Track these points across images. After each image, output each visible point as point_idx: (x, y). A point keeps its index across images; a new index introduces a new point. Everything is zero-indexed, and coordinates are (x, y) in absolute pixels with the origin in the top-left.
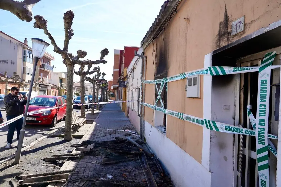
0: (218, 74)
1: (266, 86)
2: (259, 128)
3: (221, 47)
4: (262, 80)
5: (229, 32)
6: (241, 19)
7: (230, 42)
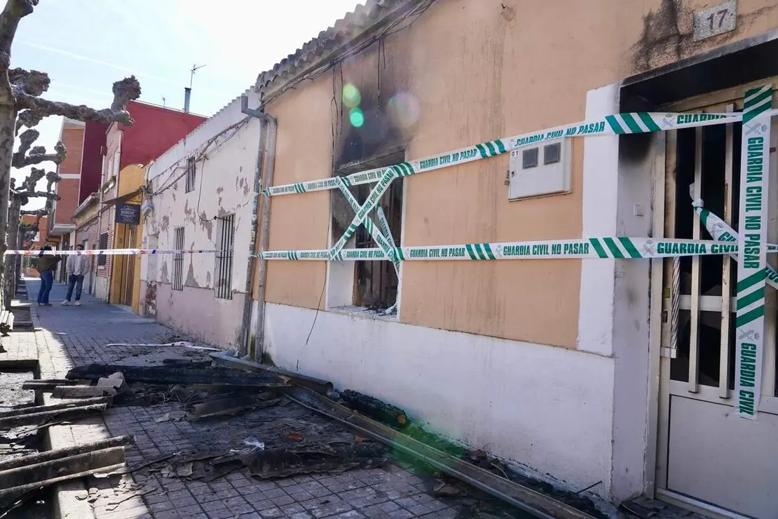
0: (637, 131)
1: (762, 149)
2: (746, 236)
3: (653, 67)
4: (750, 140)
5: (683, 35)
6: (727, 6)
7: (685, 56)
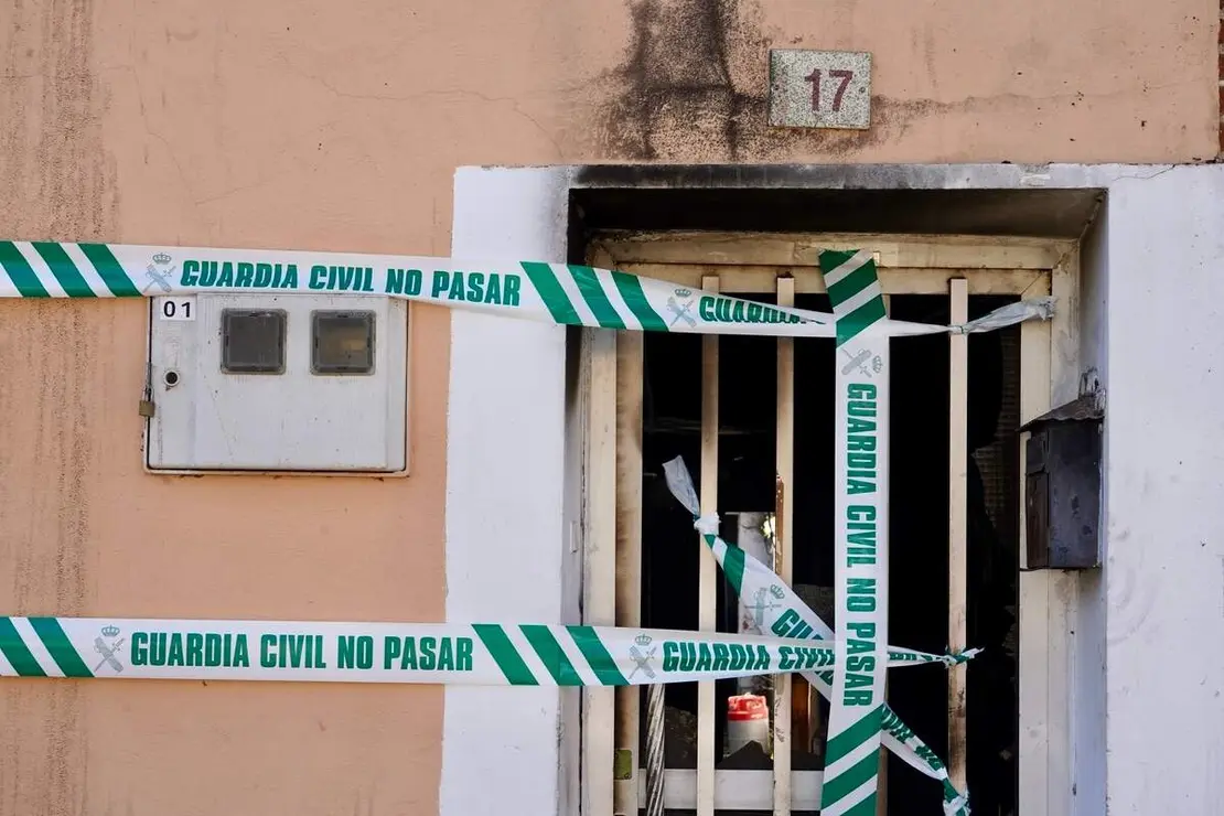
0: (613, 323)
1: (873, 414)
2: (851, 626)
4: (851, 387)
5: (741, 96)
6: (852, 63)
7: (750, 159)
